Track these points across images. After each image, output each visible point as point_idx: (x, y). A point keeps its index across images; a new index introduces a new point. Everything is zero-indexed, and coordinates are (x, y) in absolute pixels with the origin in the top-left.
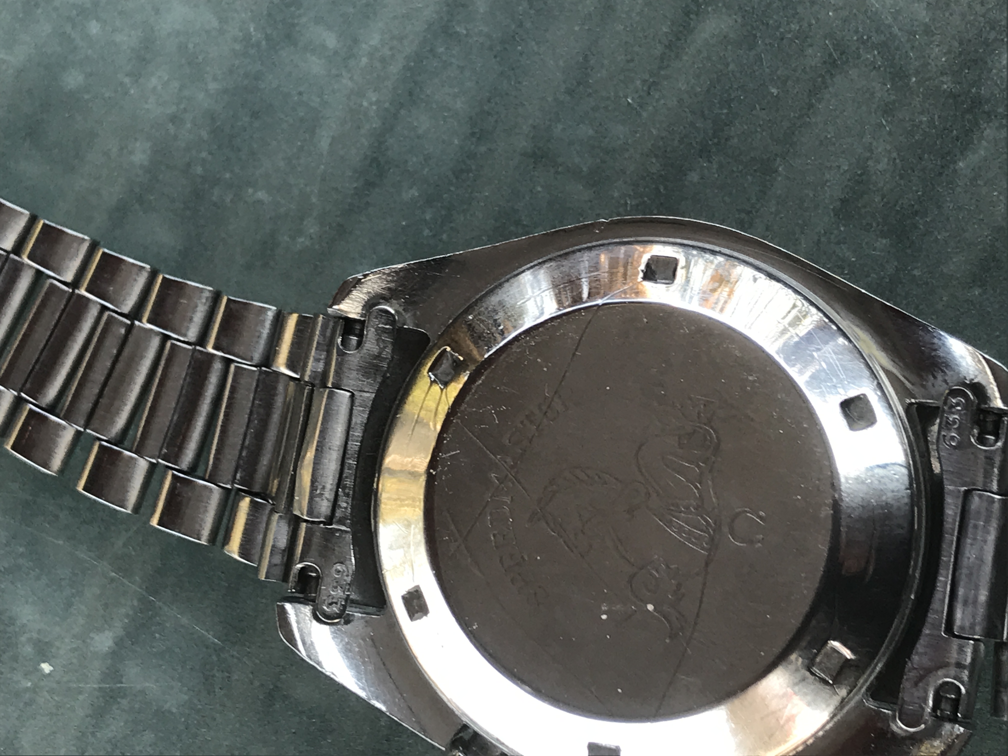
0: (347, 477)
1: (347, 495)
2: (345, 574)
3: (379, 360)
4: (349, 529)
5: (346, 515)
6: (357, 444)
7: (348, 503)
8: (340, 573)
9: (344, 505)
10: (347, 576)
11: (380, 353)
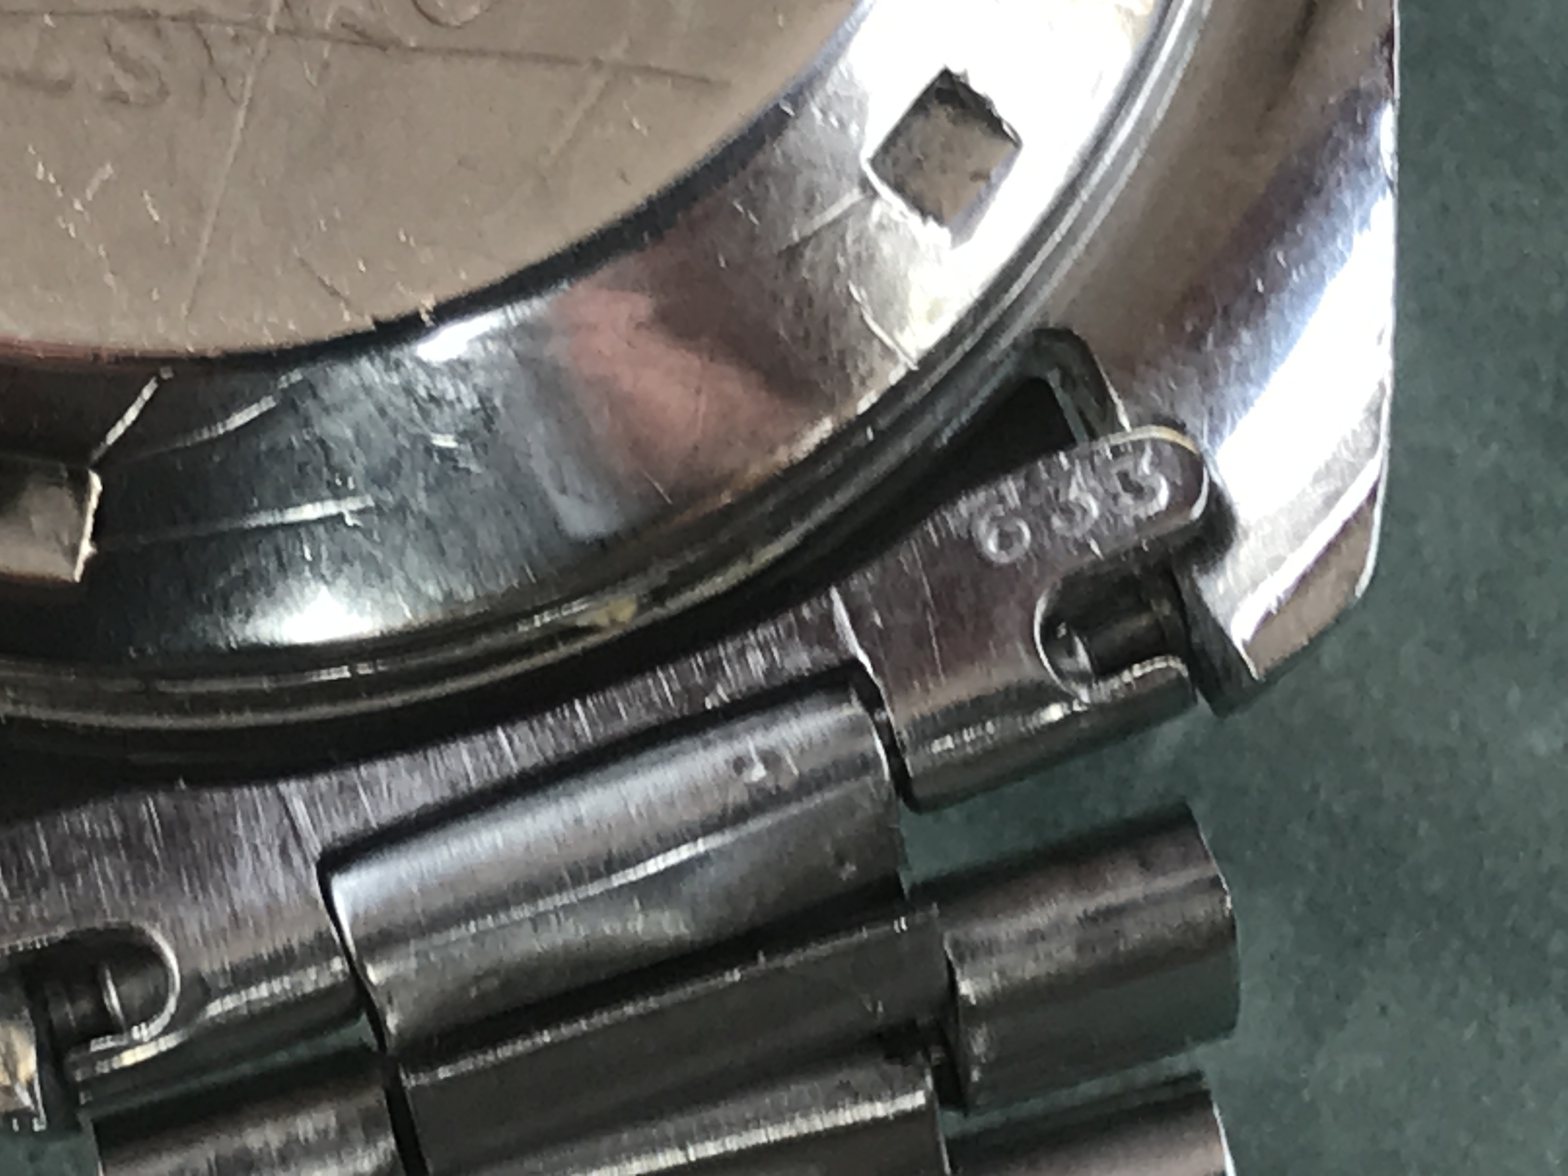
0: (650, 706)
1: (714, 668)
2: (1000, 510)
3: (140, 838)
4: (835, 595)
5: (790, 635)
6: (504, 742)
7: (741, 653)
8: (1008, 528)
9: (756, 661)
10: (1002, 499)
11: (111, 845)
